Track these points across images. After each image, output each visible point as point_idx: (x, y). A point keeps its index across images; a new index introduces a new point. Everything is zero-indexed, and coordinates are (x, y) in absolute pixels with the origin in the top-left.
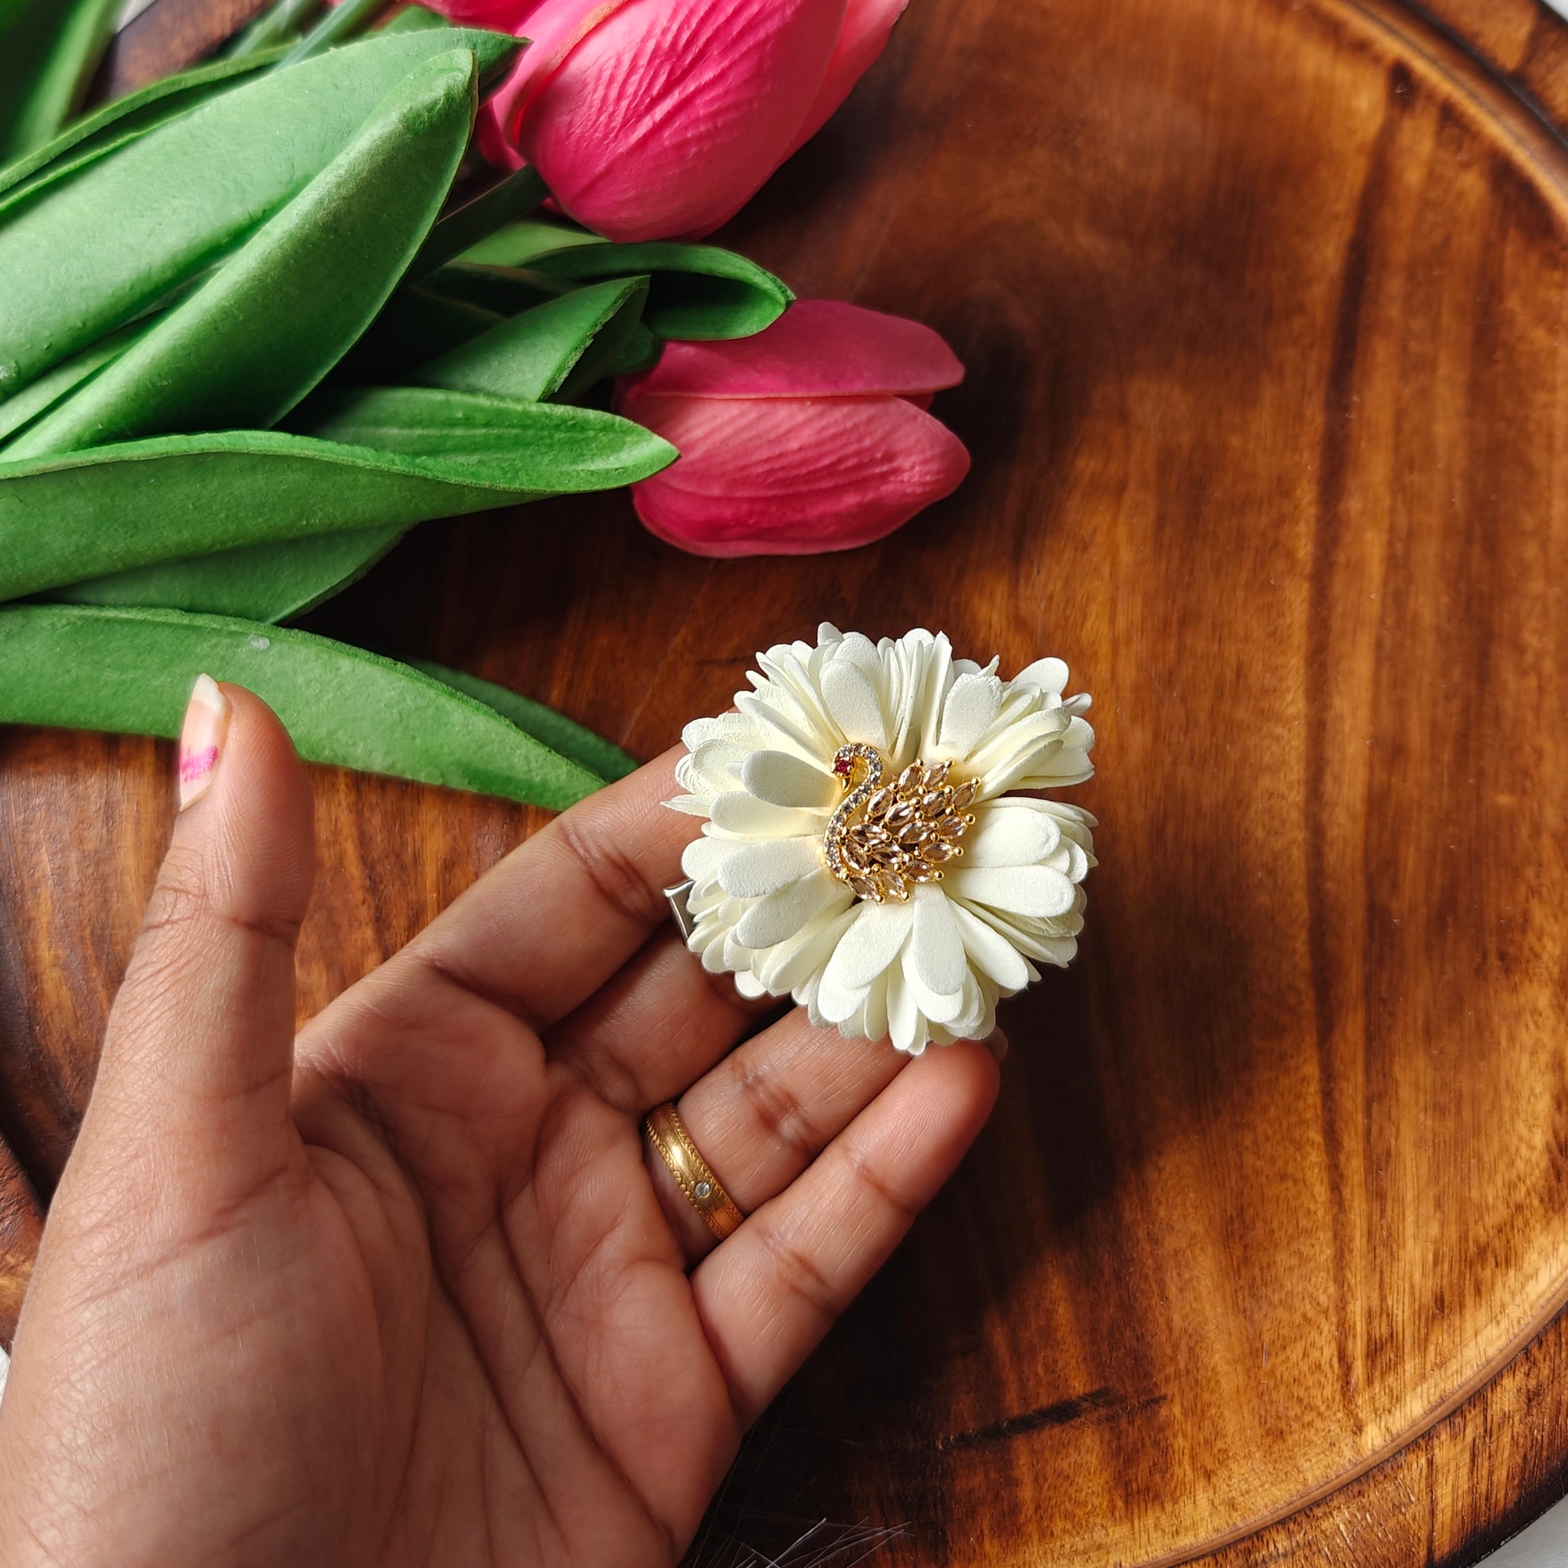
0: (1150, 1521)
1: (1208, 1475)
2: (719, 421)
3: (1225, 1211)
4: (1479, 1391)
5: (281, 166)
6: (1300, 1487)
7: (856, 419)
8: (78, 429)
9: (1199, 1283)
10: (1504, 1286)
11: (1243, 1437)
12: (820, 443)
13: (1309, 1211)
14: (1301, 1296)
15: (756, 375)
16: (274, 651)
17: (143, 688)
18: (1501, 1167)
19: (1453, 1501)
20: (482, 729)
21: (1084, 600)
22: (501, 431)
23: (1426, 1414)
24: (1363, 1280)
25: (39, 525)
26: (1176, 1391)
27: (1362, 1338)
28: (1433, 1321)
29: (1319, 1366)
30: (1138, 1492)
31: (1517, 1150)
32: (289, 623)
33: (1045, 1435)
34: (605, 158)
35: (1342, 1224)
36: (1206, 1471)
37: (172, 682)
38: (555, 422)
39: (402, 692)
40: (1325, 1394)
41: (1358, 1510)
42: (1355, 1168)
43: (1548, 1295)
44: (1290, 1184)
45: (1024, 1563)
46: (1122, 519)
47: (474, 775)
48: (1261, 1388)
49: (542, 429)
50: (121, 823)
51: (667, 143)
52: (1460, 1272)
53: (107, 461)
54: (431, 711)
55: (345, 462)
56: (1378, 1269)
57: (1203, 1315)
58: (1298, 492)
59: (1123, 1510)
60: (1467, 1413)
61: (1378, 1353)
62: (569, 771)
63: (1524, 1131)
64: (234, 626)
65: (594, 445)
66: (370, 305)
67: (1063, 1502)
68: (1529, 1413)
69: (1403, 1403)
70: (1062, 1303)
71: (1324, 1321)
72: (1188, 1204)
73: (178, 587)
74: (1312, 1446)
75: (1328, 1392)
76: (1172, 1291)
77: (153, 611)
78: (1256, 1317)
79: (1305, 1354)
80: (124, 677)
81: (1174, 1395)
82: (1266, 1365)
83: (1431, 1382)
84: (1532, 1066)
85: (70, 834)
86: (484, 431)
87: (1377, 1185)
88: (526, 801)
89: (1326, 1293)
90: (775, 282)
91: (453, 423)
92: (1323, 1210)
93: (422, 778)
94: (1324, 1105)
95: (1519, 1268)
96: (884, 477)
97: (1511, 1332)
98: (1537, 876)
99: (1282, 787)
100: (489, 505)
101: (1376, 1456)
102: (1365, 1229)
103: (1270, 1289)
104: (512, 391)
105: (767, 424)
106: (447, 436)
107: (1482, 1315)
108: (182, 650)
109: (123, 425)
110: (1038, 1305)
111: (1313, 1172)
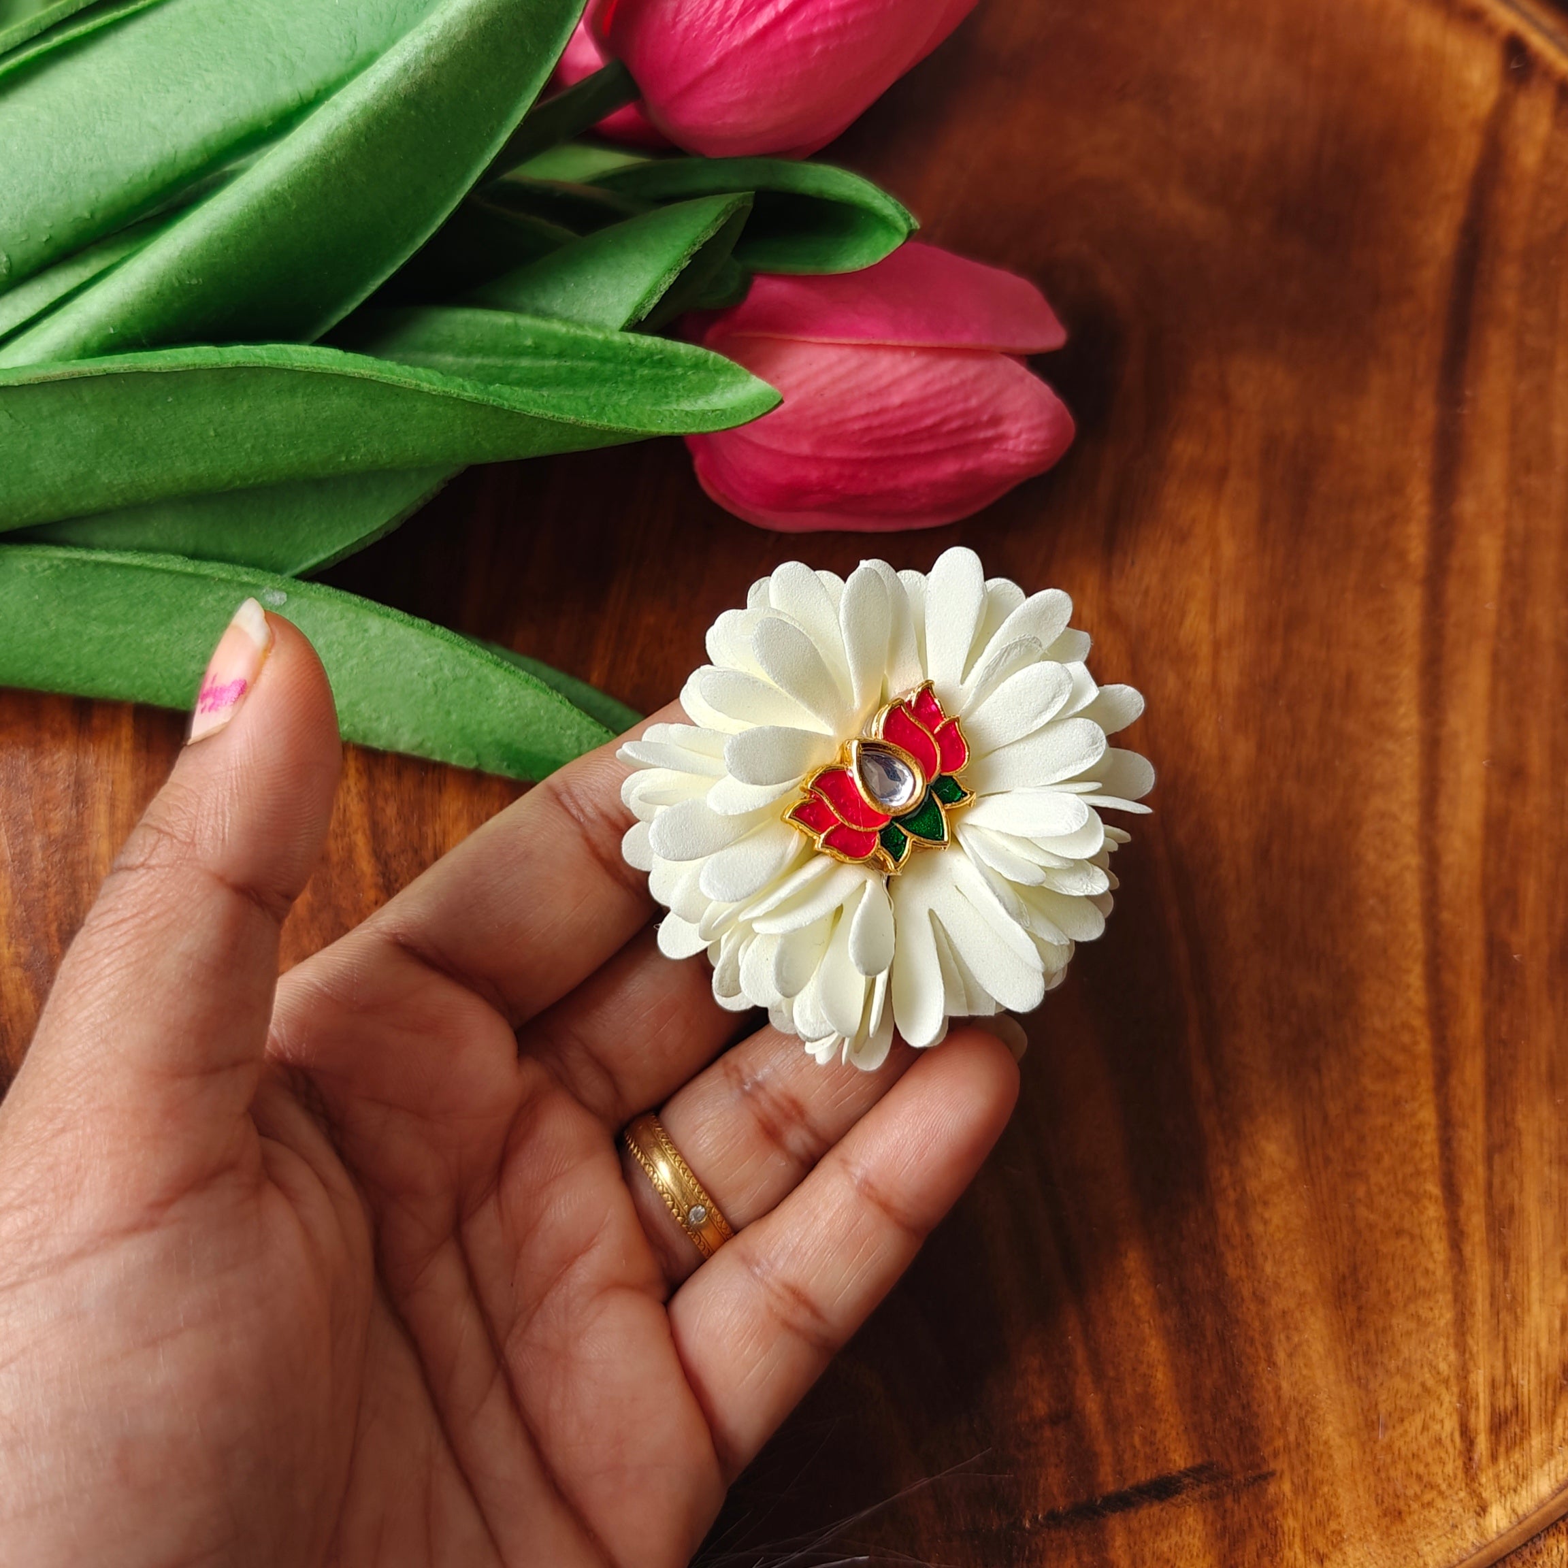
2: (815, 367)
3: (1337, 1268)
5: (340, 39)
7: (963, 376)
8: (84, 333)
9: (1310, 1347)
11: (1358, 1518)
12: (924, 400)
13: (1427, 1271)
14: (1419, 1364)
15: (857, 317)
16: (293, 607)
17: (134, 646)
20: (530, 704)
21: (1183, 596)
22: (575, 364)
23: (1555, 1494)
24: (1486, 1347)
25: (30, 446)
26: (1285, 1466)
27: (1485, 1408)
28: (1560, 1393)
29: (1439, 1441)
32: (312, 576)
33: (1143, 1513)
34: (715, 53)
35: (1463, 1286)
36: (1318, 1553)
37: (168, 640)
38: (640, 355)
39: (439, 661)
40: (1446, 1470)
42: (1476, 1224)
47: (514, 756)
48: (1377, 1464)
49: (623, 363)
50: (93, 804)
51: (790, 37)
53: (122, 371)
54: (472, 681)
56: (1501, 1336)
57: (1314, 1383)
58: (1409, 490)
61: (1503, 1427)
64: (246, 576)
65: (681, 385)
66: (442, 203)
69: (1529, 1481)
70: (1161, 1368)
71: (1444, 1391)
72: (1296, 1260)
73: (183, 530)
74: (1432, 1527)
75: (1449, 1469)
76: (1281, 1357)
77: (151, 556)
78: (1371, 1386)
79: (1425, 1428)
80: (112, 632)
81: (1283, 1471)
82: (1383, 1438)
83: (1560, 1458)
85: (34, 815)
86: (555, 362)
87: (1500, 1244)
89: (1446, 1360)
90: (897, 207)
91: (519, 352)
92: (1442, 1270)
93: (454, 760)
94: (1442, 1155)
96: (987, 443)
99: (1395, 808)
101: (1505, 1540)
102: (1488, 1290)
103: (1386, 1356)
104: (589, 317)
105: (867, 374)
106: (511, 367)
108: (183, 602)
109: (138, 330)
110: (1134, 1370)
111: (1431, 1229)
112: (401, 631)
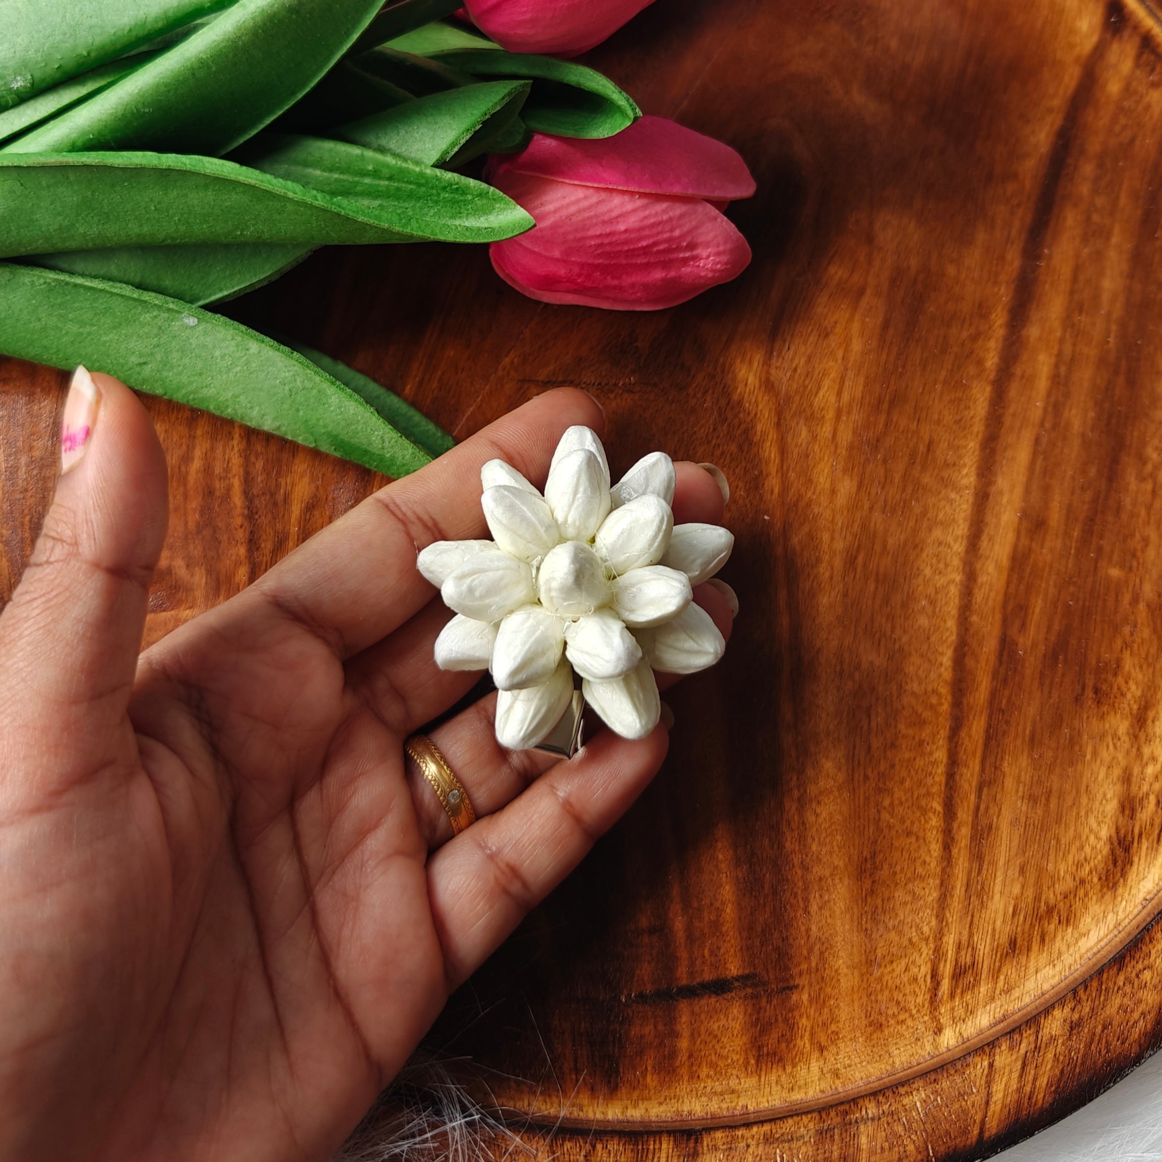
0: (774, 1078)
1: (822, 1049)
2: (567, 200)
3: (862, 853)
4: (1035, 1016)
6: (889, 1068)
7: (671, 214)
8: (74, 136)
9: (835, 904)
10: (1063, 939)
11: (852, 1024)
12: (642, 229)
13: (925, 862)
14: (909, 925)
15: (601, 168)
16: (201, 328)
17: (95, 341)
18: (1073, 849)
19: (1004, 1097)
20: (352, 412)
21: (821, 375)
22: (400, 185)
23: (991, 1027)
24: (958, 920)
25: (33, 205)
26: (806, 983)
27: (951, 963)
28: (1006, 957)
29: (915, 979)
30: (768, 1055)
31: (1087, 838)
32: (214, 308)
33: (703, 1002)
35: (948, 876)
36: (820, 1045)
37: (118, 340)
38: (443, 184)
39: (294, 375)
40: (917, 1001)
41: (932, 1093)
42: (963, 834)
43: (1095, 950)
44: (913, 839)
45: (675, 1096)
46: (857, 317)
47: (339, 443)
48: (870, 989)
49: (432, 188)
52: (1031, 924)
53: (94, 164)
54: (315, 392)
55: (278, 193)
56: (970, 914)
57: (835, 929)
58: (993, 316)
59: (755, 1066)
60: (1024, 1032)
61: (962, 976)
62: (413, 453)
63: (1094, 826)
64: (172, 304)
65: (470, 206)
67: (710, 1055)
68: (1070, 1038)
69: (975, 1016)
70: (730, 905)
71: (924, 946)
72: (835, 843)
73: (134, 268)
74: (902, 1038)
75: (920, 999)
76: (814, 908)
77: (111, 283)
78: (873, 936)
79: (907, 969)
80: (81, 330)
81: (804, 986)
82: (877, 973)
83: (999, 1003)
84: (1107, 776)
86: (387, 183)
87: (979, 850)
88: (376, 469)
89: (929, 925)
90: (628, 101)
91: (364, 174)
92: (935, 863)
93: (300, 440)
94: (947, 784)
95: (1076, 927)
96: (685, 261)
97: (1063, 974)
98: (1132, 635)
99: (950, 539)
100: (382, 241)
101: (950, 1053)
102: (965, 881)
103: (888, 917)
104: (413, 155)
105: (603, 208)
106: (358, 182)
107: (1044, 958)
108: (130, 316)
109: (109, 137)
110: (711, 904)
111: (932, 833)
112: (271, 353)
